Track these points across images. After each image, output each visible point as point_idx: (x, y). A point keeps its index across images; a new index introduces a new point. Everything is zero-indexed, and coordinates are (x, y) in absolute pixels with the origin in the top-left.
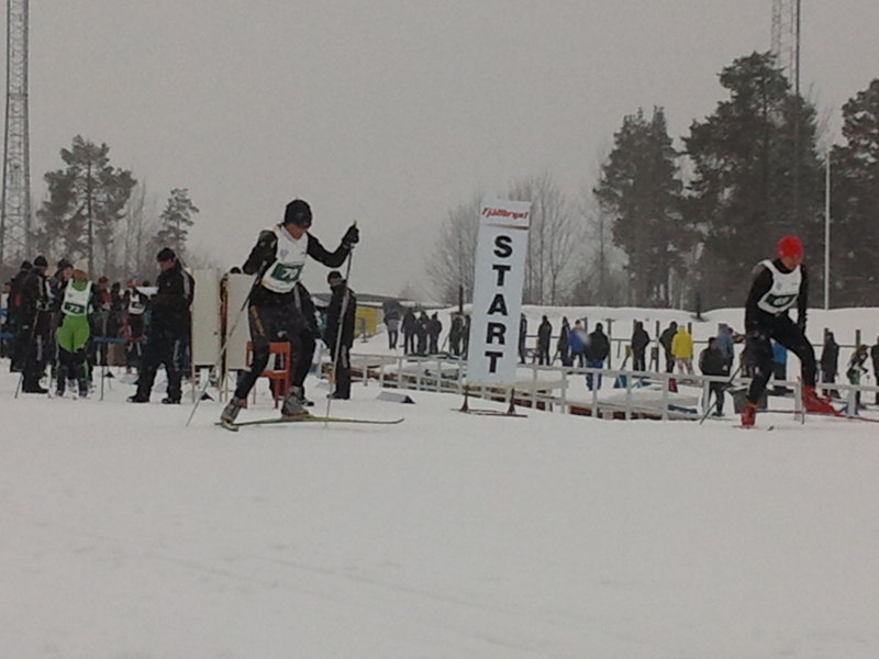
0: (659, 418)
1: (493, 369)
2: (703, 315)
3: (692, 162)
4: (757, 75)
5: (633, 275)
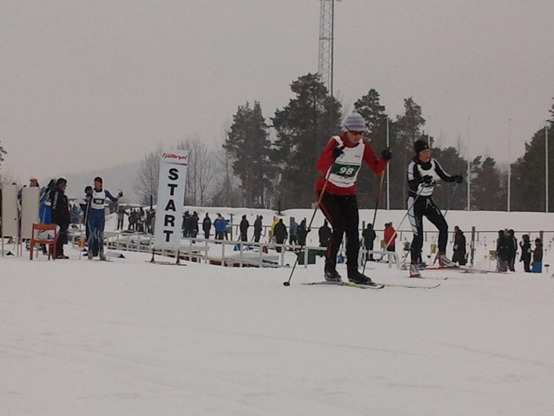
0: (258, 267)
1: (168, 240)
2: (282, 212)
3: (276, 131)
4: (310, 86)
5: (244, 191)
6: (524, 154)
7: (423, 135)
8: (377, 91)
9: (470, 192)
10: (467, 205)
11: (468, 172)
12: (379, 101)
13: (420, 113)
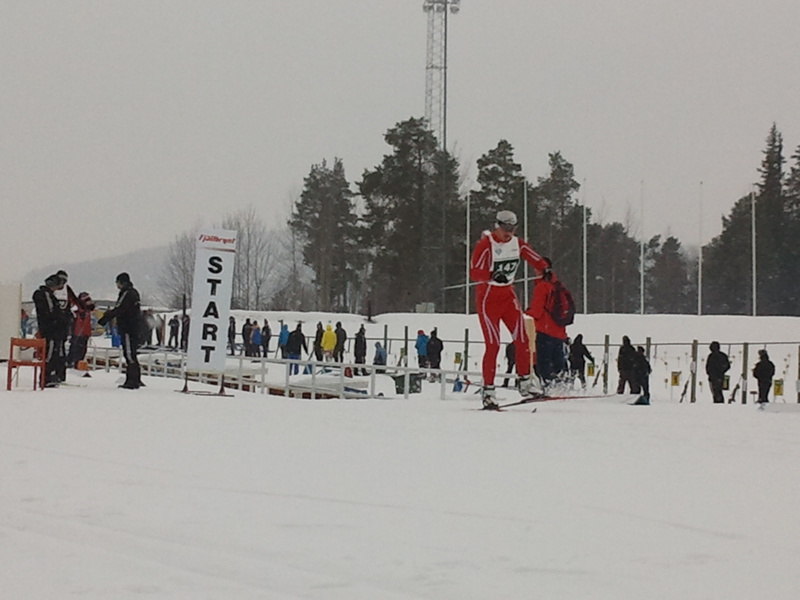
0: (338, 397)
1: (207, 360)
2: (373, 318)
3: (364, 200)
4: (414, 135)
5: (319, 287)
6: (720, 233)
7: (577, 205)
8: (509, 142)
9: (645, 288)
10: (640, 306)
11: (641, 258)
12: (513, 157)
13: (572, 174)
